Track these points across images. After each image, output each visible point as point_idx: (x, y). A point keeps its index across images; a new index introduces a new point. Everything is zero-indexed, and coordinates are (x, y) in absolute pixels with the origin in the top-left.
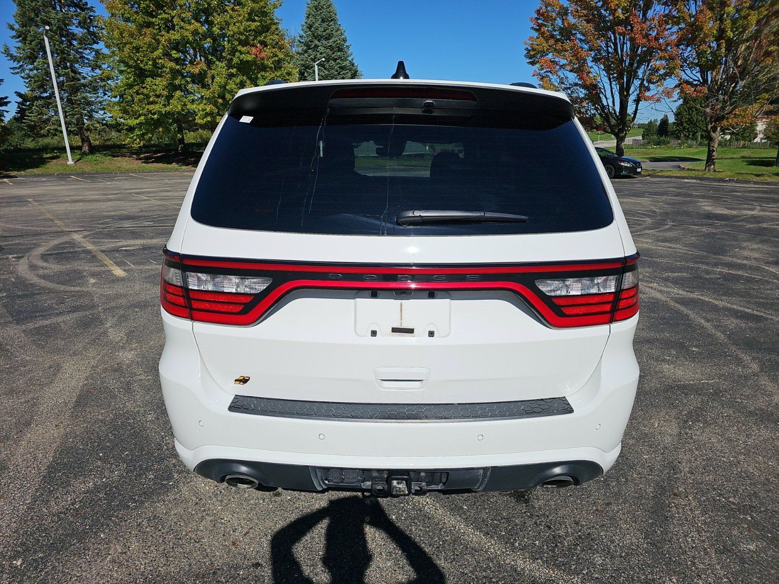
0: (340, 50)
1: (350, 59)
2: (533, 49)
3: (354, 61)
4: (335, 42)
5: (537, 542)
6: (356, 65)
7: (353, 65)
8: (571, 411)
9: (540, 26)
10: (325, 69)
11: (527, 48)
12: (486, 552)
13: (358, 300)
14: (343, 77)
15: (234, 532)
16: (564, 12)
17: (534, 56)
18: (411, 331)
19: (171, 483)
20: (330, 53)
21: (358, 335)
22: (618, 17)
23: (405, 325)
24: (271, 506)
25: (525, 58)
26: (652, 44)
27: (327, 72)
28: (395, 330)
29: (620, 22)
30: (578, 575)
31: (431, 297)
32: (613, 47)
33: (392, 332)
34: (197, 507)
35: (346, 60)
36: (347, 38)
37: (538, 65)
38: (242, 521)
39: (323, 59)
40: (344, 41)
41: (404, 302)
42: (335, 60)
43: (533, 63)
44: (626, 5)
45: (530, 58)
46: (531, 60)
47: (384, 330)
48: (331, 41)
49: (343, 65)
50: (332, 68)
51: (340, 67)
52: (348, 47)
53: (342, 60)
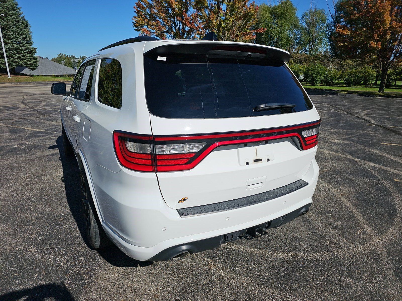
0: (14, 10)
1: (22, 16)
2: (137, 23)
3: (25, 18)
4: (9, 5)
5: (279, 245)
6: (26, 20)
7: (24, 20)
8: (308, 184)
9: (139, 11)
10: (4, 21)
11: (134, 22)
12: (265, 255)
13: (240, 149)
14: (18, 27)
15: (149, 291)
16: (150, 7)
17: (137, 26)
18: (261, 160)
19: (86, 281)
20: (7, 11)
21: (240, 165)
22: (176, 12)
23: (259, 158)
24: (157, 272)
25: (133, 27)
26: (193, 27)
27: (6, 23)
28: (255, 161)
29: (177, 15)
30: (301, 252)
31: (266, 143)
32: (174, 26)
33: (254, 162)
34: (116, 287)
35: (19, 17)
36: (18, 3)
37: (141, 31)
38: (148, 284)
39: (3, 15)
40: (16, 5)
41: (257, 147)
42: (11, 16)
43: (138, 30)
44: (179, 7)
45: (136, 27)
46: (136, 29)
47: (251, 161)
48: (6, 3)
49: (18, 19)
50: (9, 21)
51: (15, 21)
52: (19, 9)
53: (16, 16)
